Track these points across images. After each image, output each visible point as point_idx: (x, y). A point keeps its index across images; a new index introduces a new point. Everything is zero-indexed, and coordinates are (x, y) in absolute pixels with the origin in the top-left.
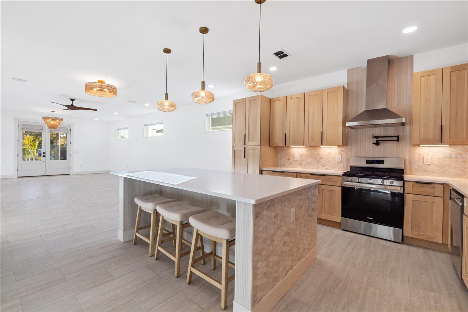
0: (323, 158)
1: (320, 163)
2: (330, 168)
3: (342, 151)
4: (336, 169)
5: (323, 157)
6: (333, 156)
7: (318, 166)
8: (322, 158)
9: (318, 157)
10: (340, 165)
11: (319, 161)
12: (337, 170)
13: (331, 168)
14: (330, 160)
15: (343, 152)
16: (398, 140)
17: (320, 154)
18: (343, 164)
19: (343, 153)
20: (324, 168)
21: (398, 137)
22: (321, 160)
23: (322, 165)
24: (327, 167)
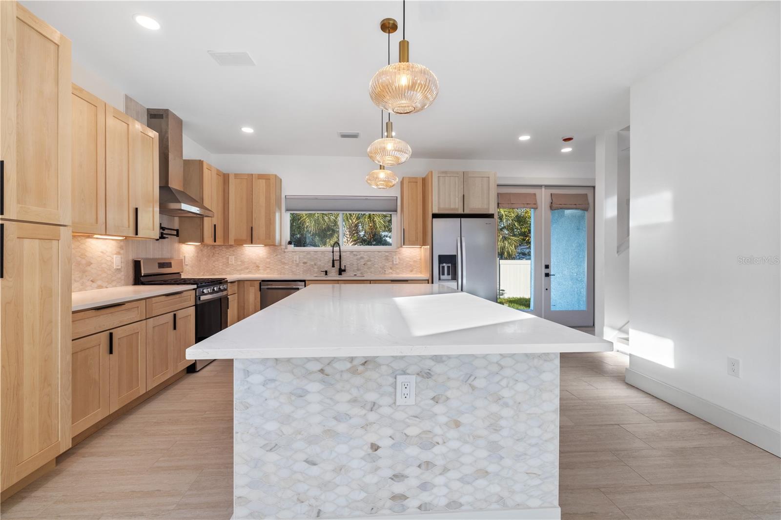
0: (92, 264)
1: (86, 276)
2: (105, 284)
3: (120, 248)
4: (114, 283)
5: (92, 262)
6: (108, 259)
7: (83, 284)
8: (89, 264)
9: (84, 262)
10: (119, 276)
11: (84, 272)
12: (116, 286)
13: (107, 284)
14: (104, 266)
15: (123, 249)
16: (177, 235)
17: (86, 254)
18: (122, 273)
19: (122, 252)
20: (95, 285)
21: (177, 231)
22: (89, 268)
23: (92, 279)
24: (99, 283)
